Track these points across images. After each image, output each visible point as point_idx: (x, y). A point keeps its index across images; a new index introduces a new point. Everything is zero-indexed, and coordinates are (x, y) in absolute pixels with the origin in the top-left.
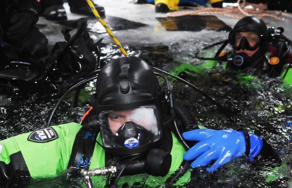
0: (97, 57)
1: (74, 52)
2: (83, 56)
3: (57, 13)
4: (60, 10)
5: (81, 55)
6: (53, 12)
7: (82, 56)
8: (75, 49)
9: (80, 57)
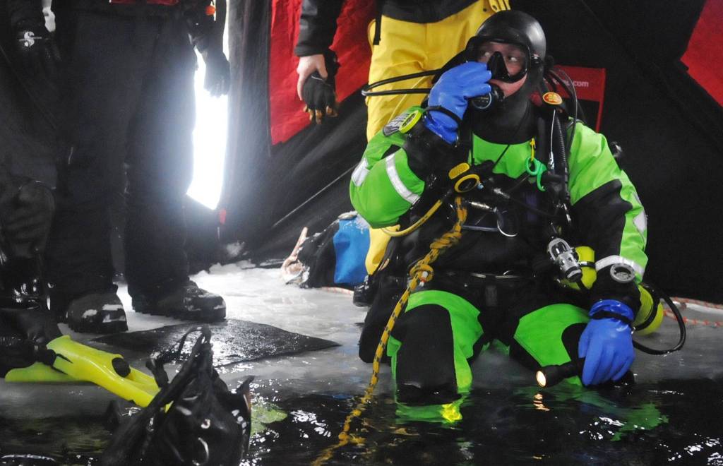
0: (244, 425)
1: (187, 412)
2: (211, 423)
3: (102, 314)
4: (107, 307)
5: (206, 420)
6: (91, 312)
7: (209, 422)
8: (187, 405)
9: (203, 426)
